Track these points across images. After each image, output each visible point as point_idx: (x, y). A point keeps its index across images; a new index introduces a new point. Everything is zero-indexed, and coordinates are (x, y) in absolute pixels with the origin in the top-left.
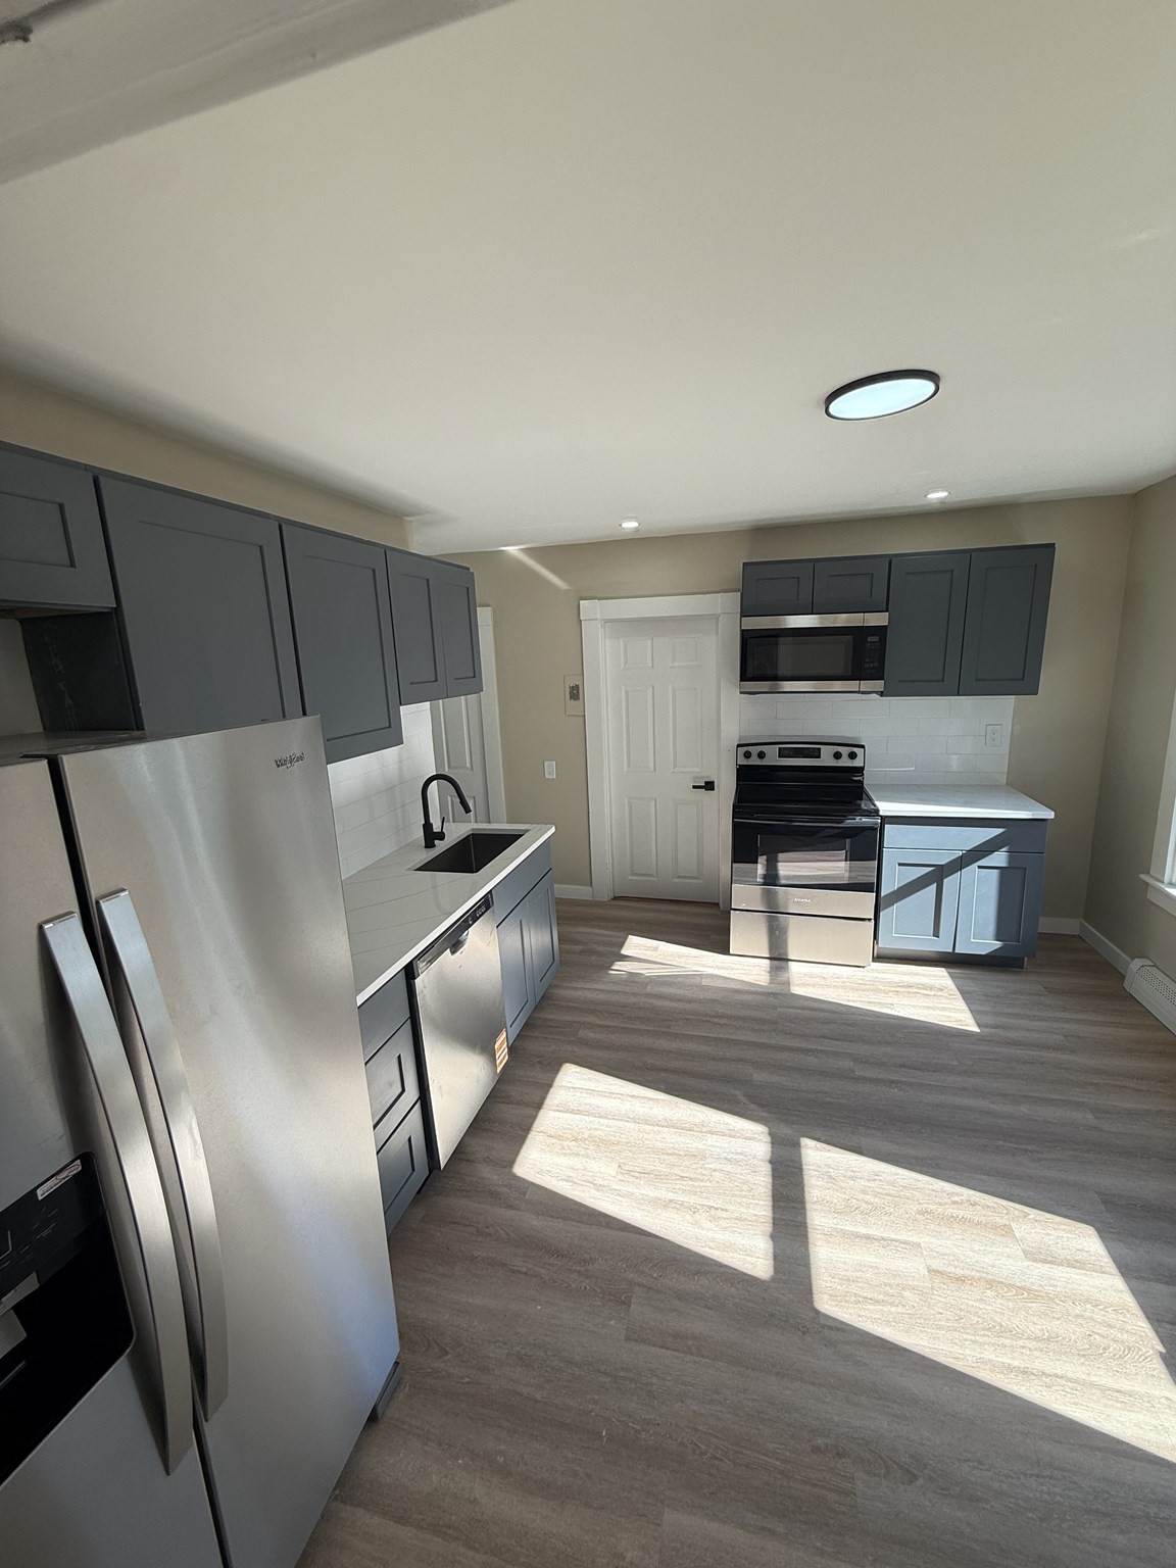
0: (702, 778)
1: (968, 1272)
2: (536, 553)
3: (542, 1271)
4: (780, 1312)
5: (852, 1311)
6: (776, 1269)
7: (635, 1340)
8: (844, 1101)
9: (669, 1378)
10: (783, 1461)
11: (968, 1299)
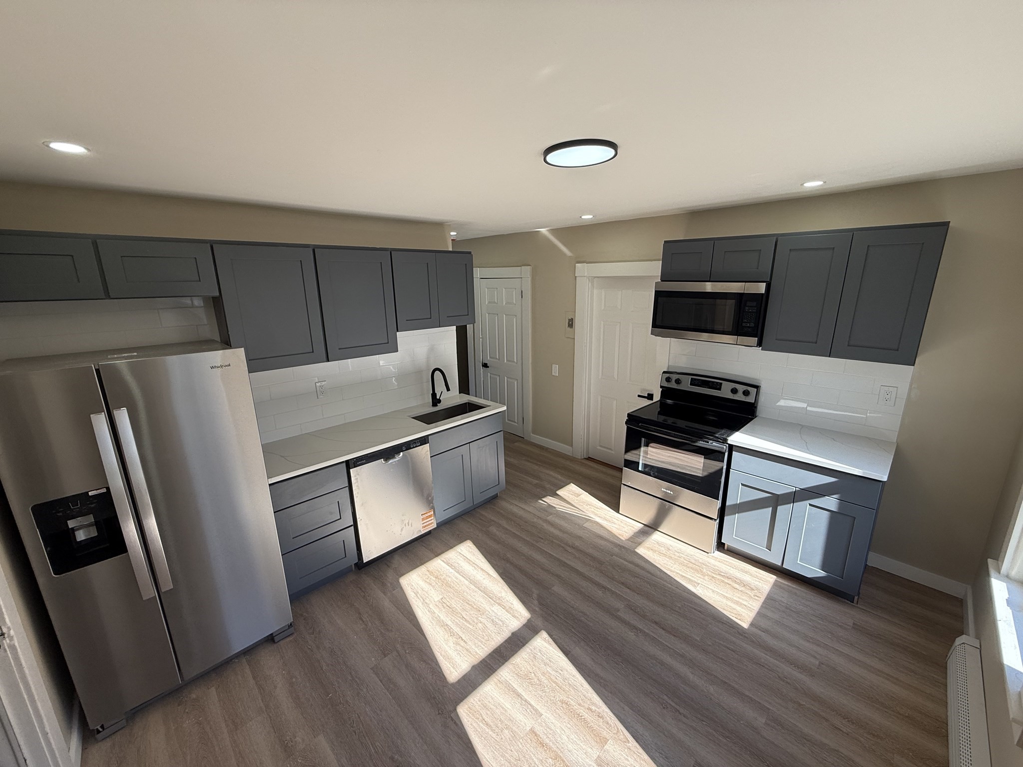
0: (647, 390)
1: (551, 744)
2: (556, 232)
3: (370, 624)
4: (439, 698)
5: (470, 719)
6: (459, 681)
7: (374, 671)
8: (591, 624)
9: (370, 693)
10: (376, 752)
11: (534, 755)
